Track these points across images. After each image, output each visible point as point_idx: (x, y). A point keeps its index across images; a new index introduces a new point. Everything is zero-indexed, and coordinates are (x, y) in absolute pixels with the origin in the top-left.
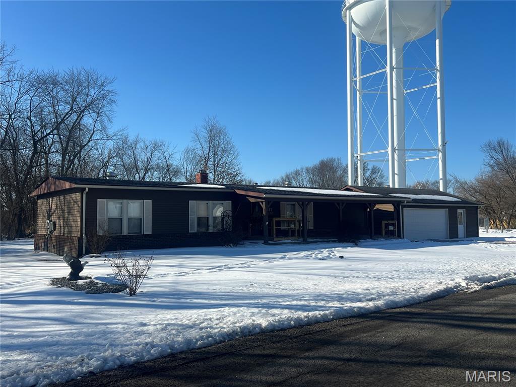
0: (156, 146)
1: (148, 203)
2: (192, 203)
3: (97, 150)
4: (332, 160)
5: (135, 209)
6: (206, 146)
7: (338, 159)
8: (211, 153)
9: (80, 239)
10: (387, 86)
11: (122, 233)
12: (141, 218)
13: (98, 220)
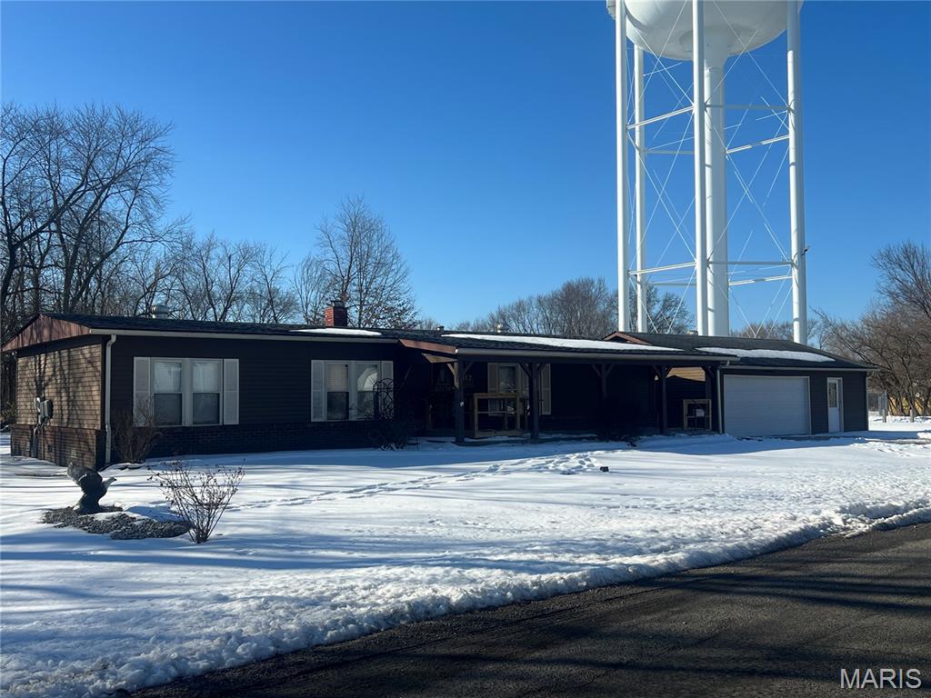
0: (247, 255)
1: (233, 365)
2: (317, 365)
3: (134, 261)
4: (589, 283)
5: (206, 375)
6: (344, 254)
7: (600, 281)
8: (354, 269)
9: (100, 435)
10: (693, 140)
11: (181, 424)
12: (218, 395)
13: (134, 396)
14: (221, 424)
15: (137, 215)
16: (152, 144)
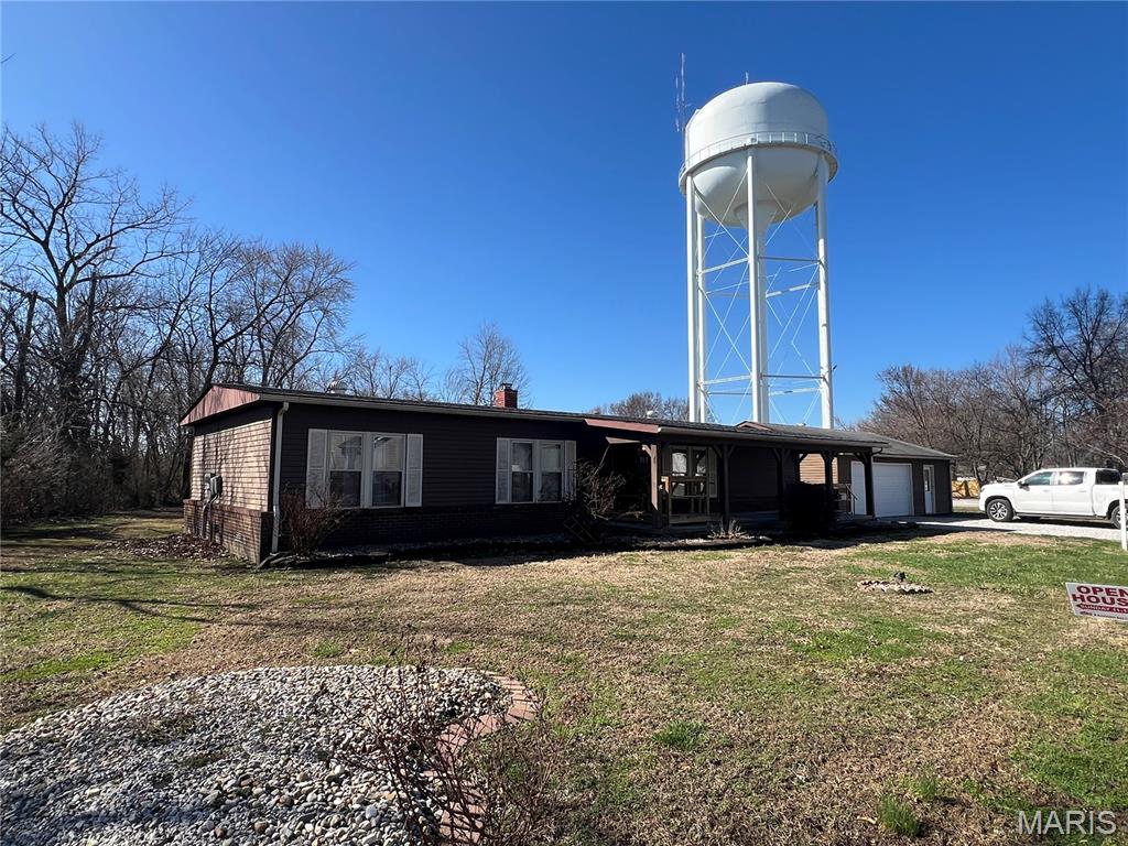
1: (415, 440)
2: (504, 444)
9: (266, 518)
10: (749, 284)
11: (359, 505)
12: (400, 473)
13: (308, 474)
14: (402, 506)
15: (323, 330)
16: (337, 276)
